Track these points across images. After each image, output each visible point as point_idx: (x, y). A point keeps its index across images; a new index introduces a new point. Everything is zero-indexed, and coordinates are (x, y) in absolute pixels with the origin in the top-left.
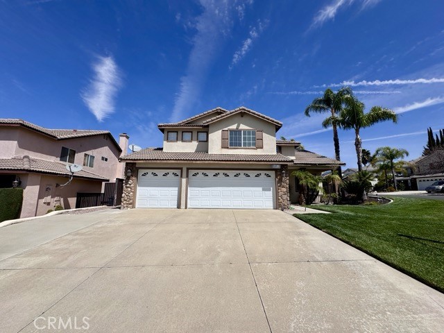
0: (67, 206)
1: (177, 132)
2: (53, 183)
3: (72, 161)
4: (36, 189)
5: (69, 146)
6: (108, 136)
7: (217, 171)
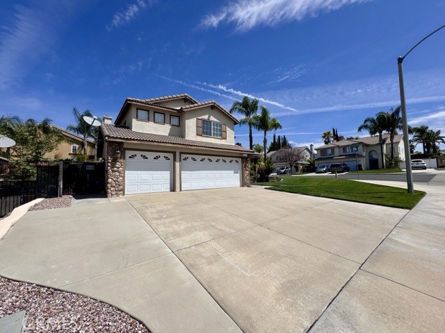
1: (148, 111)
7: (203, 157)
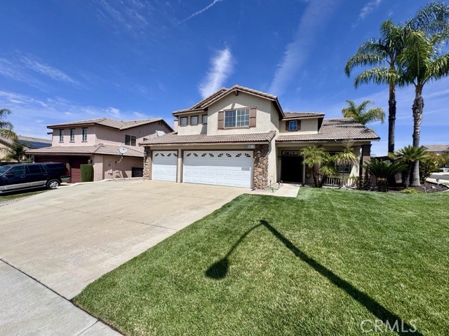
0: (125, 176)
1: (187, 117)
2: (113, 161)
3: (134, 144)
4: (101, 164)
5: (131, 134)
6: (162, 122)
7: (204, 152)
